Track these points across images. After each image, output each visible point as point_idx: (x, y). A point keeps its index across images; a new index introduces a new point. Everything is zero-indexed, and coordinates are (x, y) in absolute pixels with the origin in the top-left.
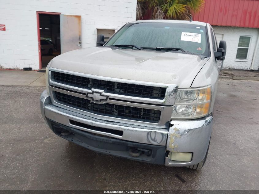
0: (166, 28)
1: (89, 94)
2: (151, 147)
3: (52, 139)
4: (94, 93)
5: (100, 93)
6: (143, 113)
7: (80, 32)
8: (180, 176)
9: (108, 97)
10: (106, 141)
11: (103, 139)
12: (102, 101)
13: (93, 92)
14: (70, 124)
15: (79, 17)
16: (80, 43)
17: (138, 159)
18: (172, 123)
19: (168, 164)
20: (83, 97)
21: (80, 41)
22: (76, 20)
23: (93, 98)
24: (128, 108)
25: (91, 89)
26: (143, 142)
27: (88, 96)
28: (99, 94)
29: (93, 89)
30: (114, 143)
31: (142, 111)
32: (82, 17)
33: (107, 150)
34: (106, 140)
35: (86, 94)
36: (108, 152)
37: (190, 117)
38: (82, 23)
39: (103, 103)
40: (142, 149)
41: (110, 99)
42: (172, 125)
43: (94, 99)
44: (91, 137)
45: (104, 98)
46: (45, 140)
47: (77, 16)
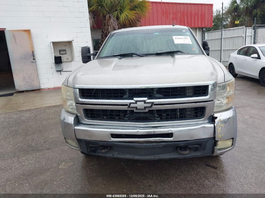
0: (155, 34)
1: (131, 104)
2: (201, 142)
3: (65, 163)
4: (138, 103)
5: (145, 101)
6: (179, 113)
7: (32, 47)
8: (210, 165)
9: (152, 103)
10: (156, 147)
11: (153, 145)
12: (146, 109)
13: (136, 102)
14: (112, 139)
15: (28, 31)
16: (34, 59)
17: (188, 156)
18: (216, 115)
19: (217, 152)
20: (125, 108)
21: (34, 57)
22: (26, 34)
23: (136, 108)
24: (166, 111)
25: (133, 99)
26: (194, 139)
27: (130, 106)
28: (143, 103)
29: (136, 99)
30: (164, 147)
31: (178, 111)
32: (32, 31)
33: (155, 156)
34: (157, 145)
35: (129, 105)
36: (157, 157)
37: (224, 108)
38: (33, 38)
39: (147, 110)
40: (193, 145)
41: (155, 105)
42: (216, 118)
43: (138, 108)
44: (139, 146)
45: (150, 105)
46: (60, 167)
47: (25, 31)
